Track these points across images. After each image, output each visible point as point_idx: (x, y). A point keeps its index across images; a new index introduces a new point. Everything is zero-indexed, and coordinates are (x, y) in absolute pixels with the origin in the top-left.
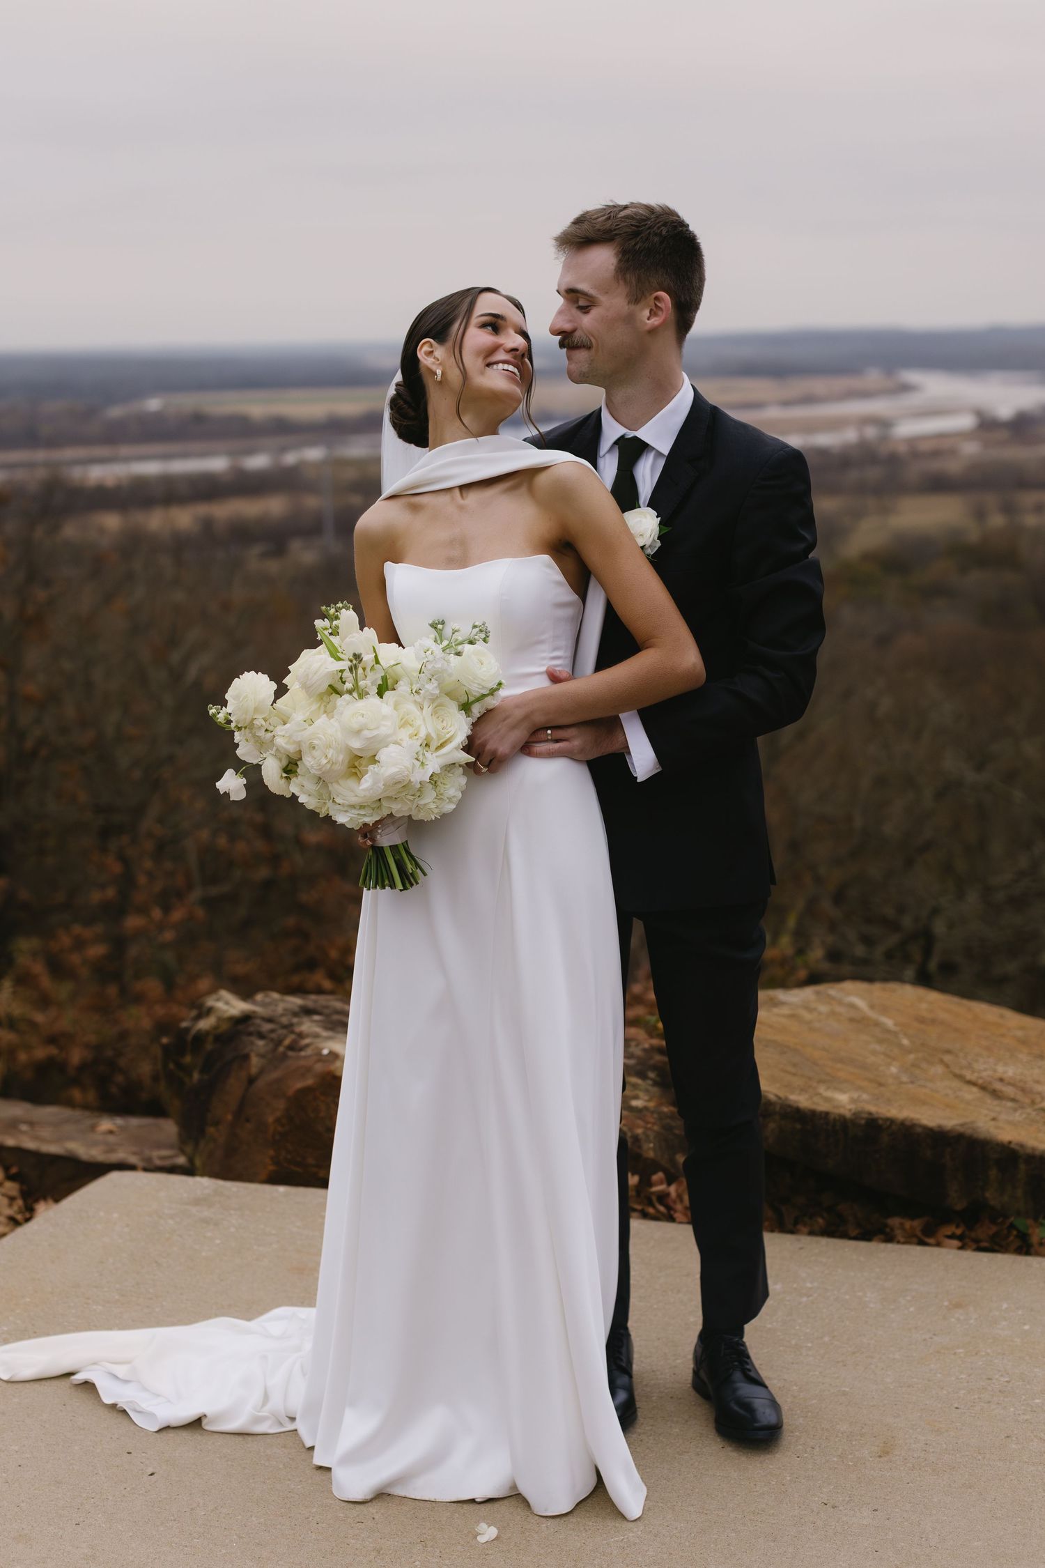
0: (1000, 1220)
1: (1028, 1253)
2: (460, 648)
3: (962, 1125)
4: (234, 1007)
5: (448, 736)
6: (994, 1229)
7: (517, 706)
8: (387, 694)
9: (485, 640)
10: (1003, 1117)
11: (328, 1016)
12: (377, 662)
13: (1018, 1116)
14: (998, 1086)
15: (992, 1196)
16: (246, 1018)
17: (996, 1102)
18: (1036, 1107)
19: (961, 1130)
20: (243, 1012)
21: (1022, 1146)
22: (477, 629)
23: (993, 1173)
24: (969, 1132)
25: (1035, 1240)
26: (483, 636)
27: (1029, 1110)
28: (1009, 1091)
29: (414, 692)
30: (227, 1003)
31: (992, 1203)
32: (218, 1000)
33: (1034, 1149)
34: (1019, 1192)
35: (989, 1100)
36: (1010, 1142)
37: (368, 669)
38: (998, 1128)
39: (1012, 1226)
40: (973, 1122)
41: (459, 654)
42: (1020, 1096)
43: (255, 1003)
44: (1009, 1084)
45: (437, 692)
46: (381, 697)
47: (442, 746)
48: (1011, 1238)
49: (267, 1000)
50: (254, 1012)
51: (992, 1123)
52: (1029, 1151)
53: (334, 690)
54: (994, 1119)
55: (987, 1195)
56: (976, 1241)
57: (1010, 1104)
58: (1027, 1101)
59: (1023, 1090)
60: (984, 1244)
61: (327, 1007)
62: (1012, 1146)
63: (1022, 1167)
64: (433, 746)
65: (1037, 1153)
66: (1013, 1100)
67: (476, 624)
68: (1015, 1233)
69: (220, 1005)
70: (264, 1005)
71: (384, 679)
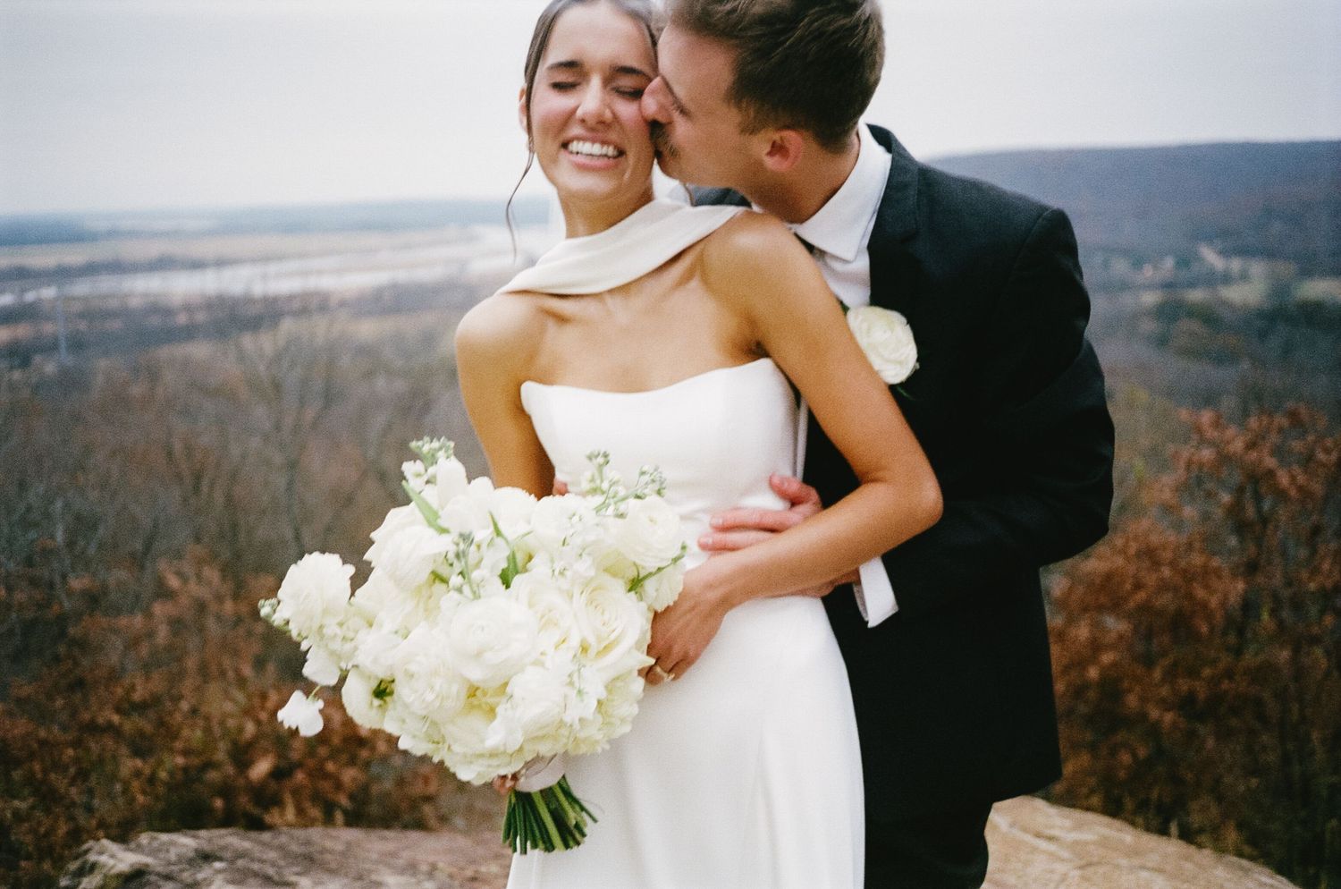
2: (622, 507)
4: (121, 861)
5: (613, 637)
7: (710, 586)
8: (517, 581)
9: (659, 493)
11: (232, 862)
12: (498, 533)
16: (138, 874)
20: (132, 865)
22: (646, 478)
26: (656, 487)
29: (556, 573)
30: (112, 856)
32: (101, 853)
37: (484, 547)
41: (621, 516)
43: (139, 849)
45: (592, 573)
46: (507, 583)
47: (607, 649)
49: (155, 844)
50: (147, 865)
53: (438, 578)
61: (224, 848)
64: (592, 652)
67: (645, 469)
69: (103, 859)
70: (153, 852)
71: (512, 559)
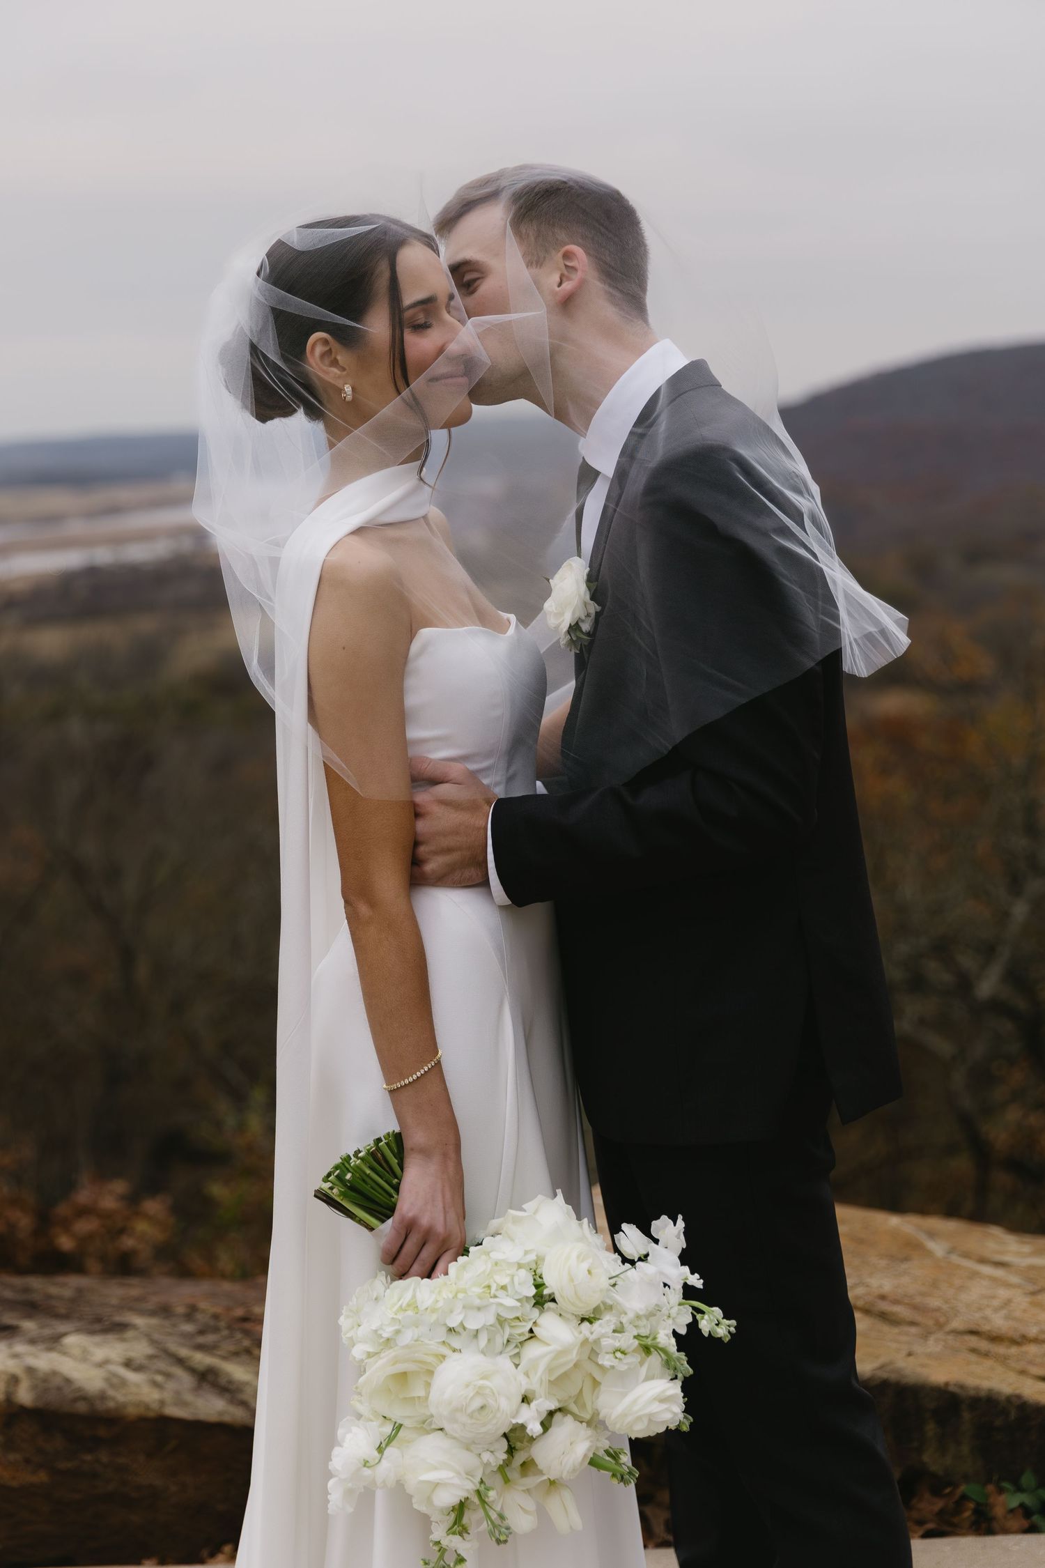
0: (948, 1490)
1: (990, 1532)
3: (882, 1367)
6: (939, 1504)
10: (918, 1348)
13: (933, 1345)
14: (884, 1306)
15: (932, 1460)
17: (896, 1330)
18: (948, 1328)
19: (884, 1375)
21: (962, 1387)
23: (931, 1428)
24: (893, 1377)
25: (999, 1511)
27: (940, 1335)
28: (901, 1311)
31: (934, 1468)
33: (977, 1388)
34: (965, 1449)
35: (886, 1328)
36: (947, 1384)
38: (923, 1366)
39: (964, 1497)
40: (891, 1363)
42: (918, 1318)
44: (896, 1302)
48: (967, 1514)
51: (911, 1359)
52: (972, 1393)
54: (910, 1354)
55: (926, 1458)
56: (920, 1523)
57: (913, 1330)
58: (931, 1323)
59: (915, 1308)
60: (930, 1526)
62: (951, 1388)
63: (966, 1415)
65: (983, 1394)
66: (913, 1323)
68: (972, 1505)
